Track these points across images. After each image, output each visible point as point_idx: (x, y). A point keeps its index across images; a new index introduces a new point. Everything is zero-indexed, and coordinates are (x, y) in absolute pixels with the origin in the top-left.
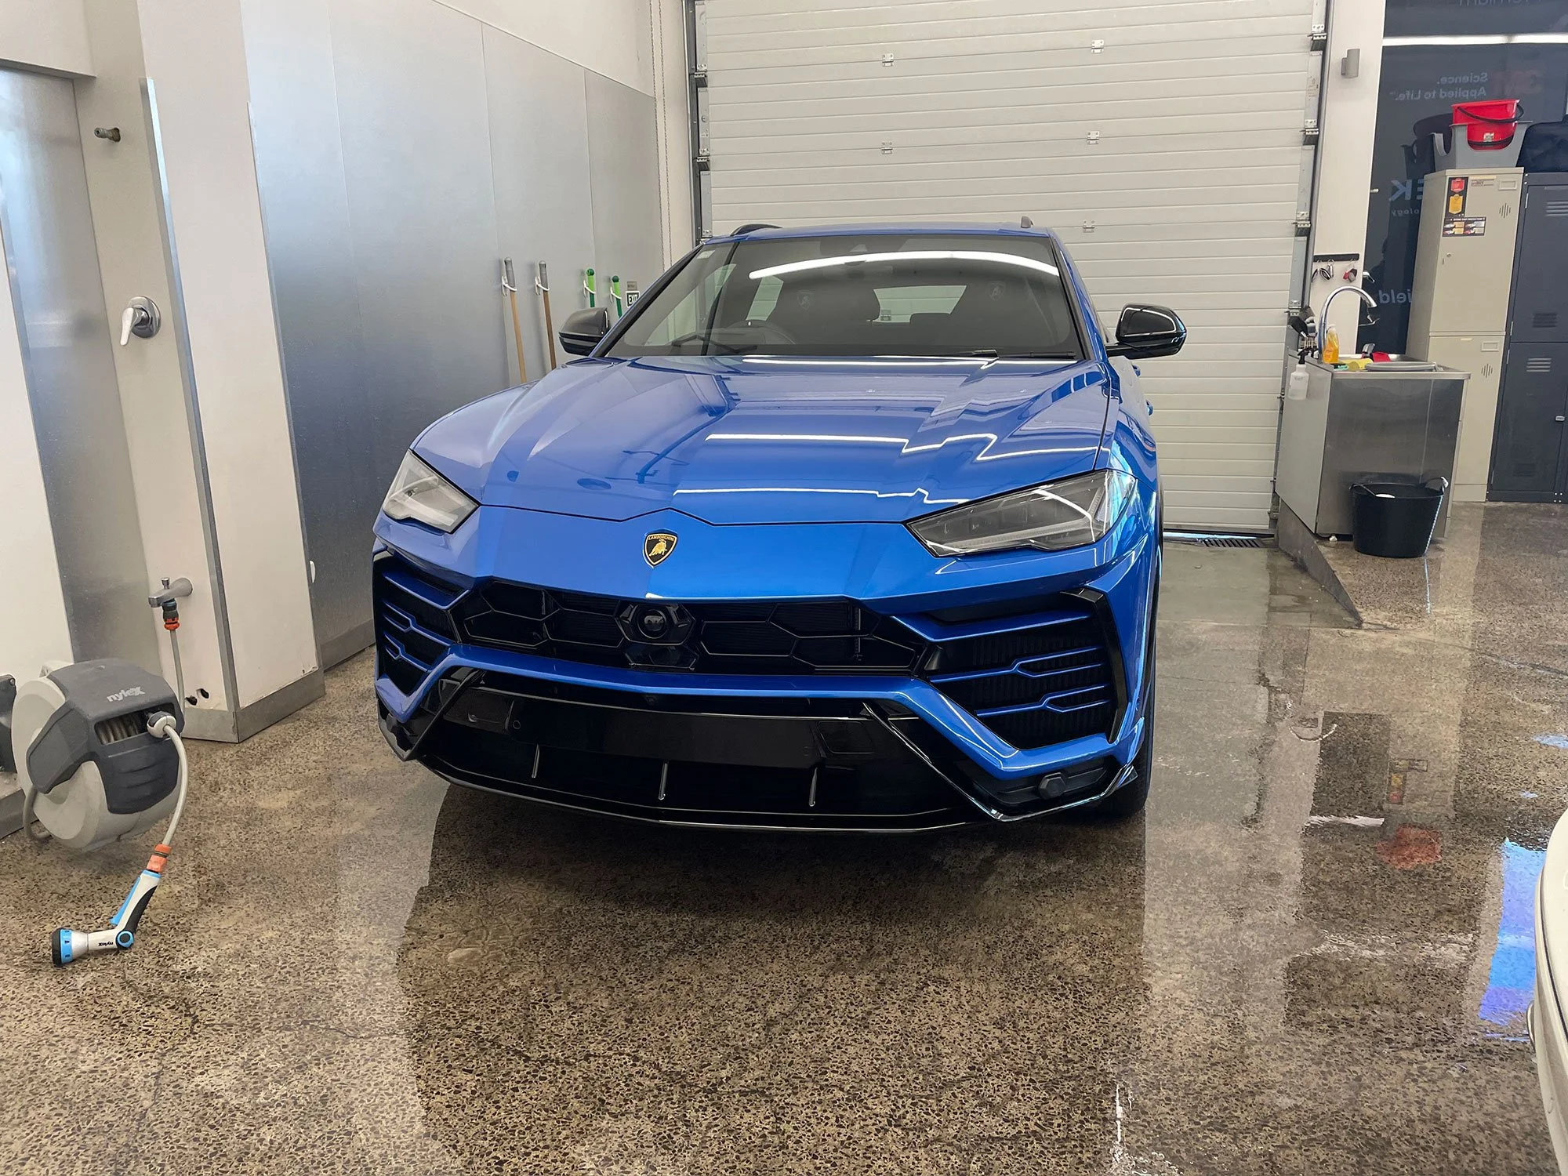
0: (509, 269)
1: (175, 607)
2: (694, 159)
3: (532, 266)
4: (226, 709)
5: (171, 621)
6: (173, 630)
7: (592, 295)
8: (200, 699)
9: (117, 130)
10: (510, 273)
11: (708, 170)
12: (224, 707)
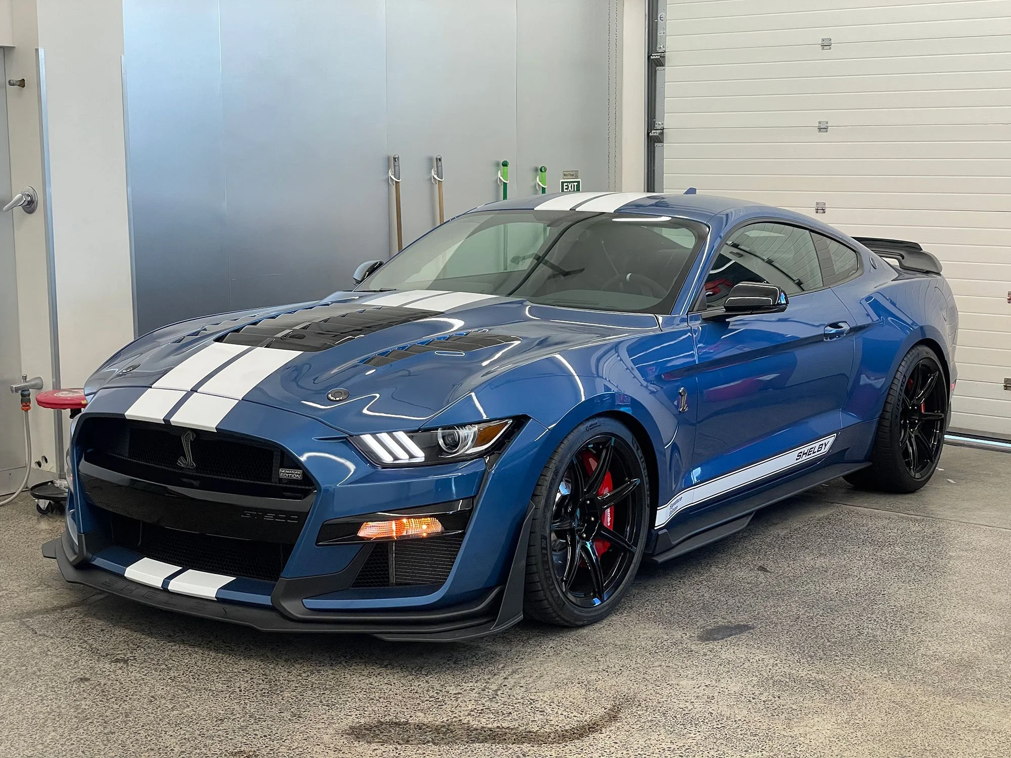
0: (396, 164)
1: (29, 395)
2: (649, 57)
3: (431, 159)
4: (55, 471)
5: (24, 404)
6: (27, 411)
7: (505, 184)
8: (43, 463)
9: (23, 80)
10: (397, 168)
11: (663, 65)
12: (54, 470)
